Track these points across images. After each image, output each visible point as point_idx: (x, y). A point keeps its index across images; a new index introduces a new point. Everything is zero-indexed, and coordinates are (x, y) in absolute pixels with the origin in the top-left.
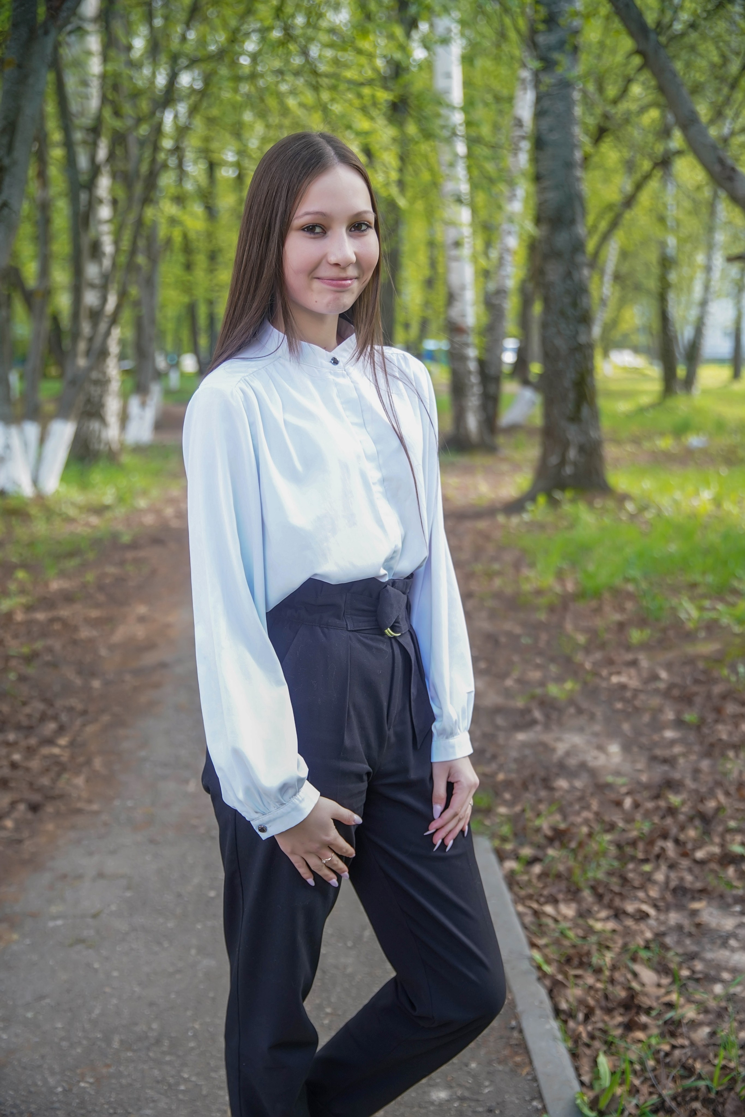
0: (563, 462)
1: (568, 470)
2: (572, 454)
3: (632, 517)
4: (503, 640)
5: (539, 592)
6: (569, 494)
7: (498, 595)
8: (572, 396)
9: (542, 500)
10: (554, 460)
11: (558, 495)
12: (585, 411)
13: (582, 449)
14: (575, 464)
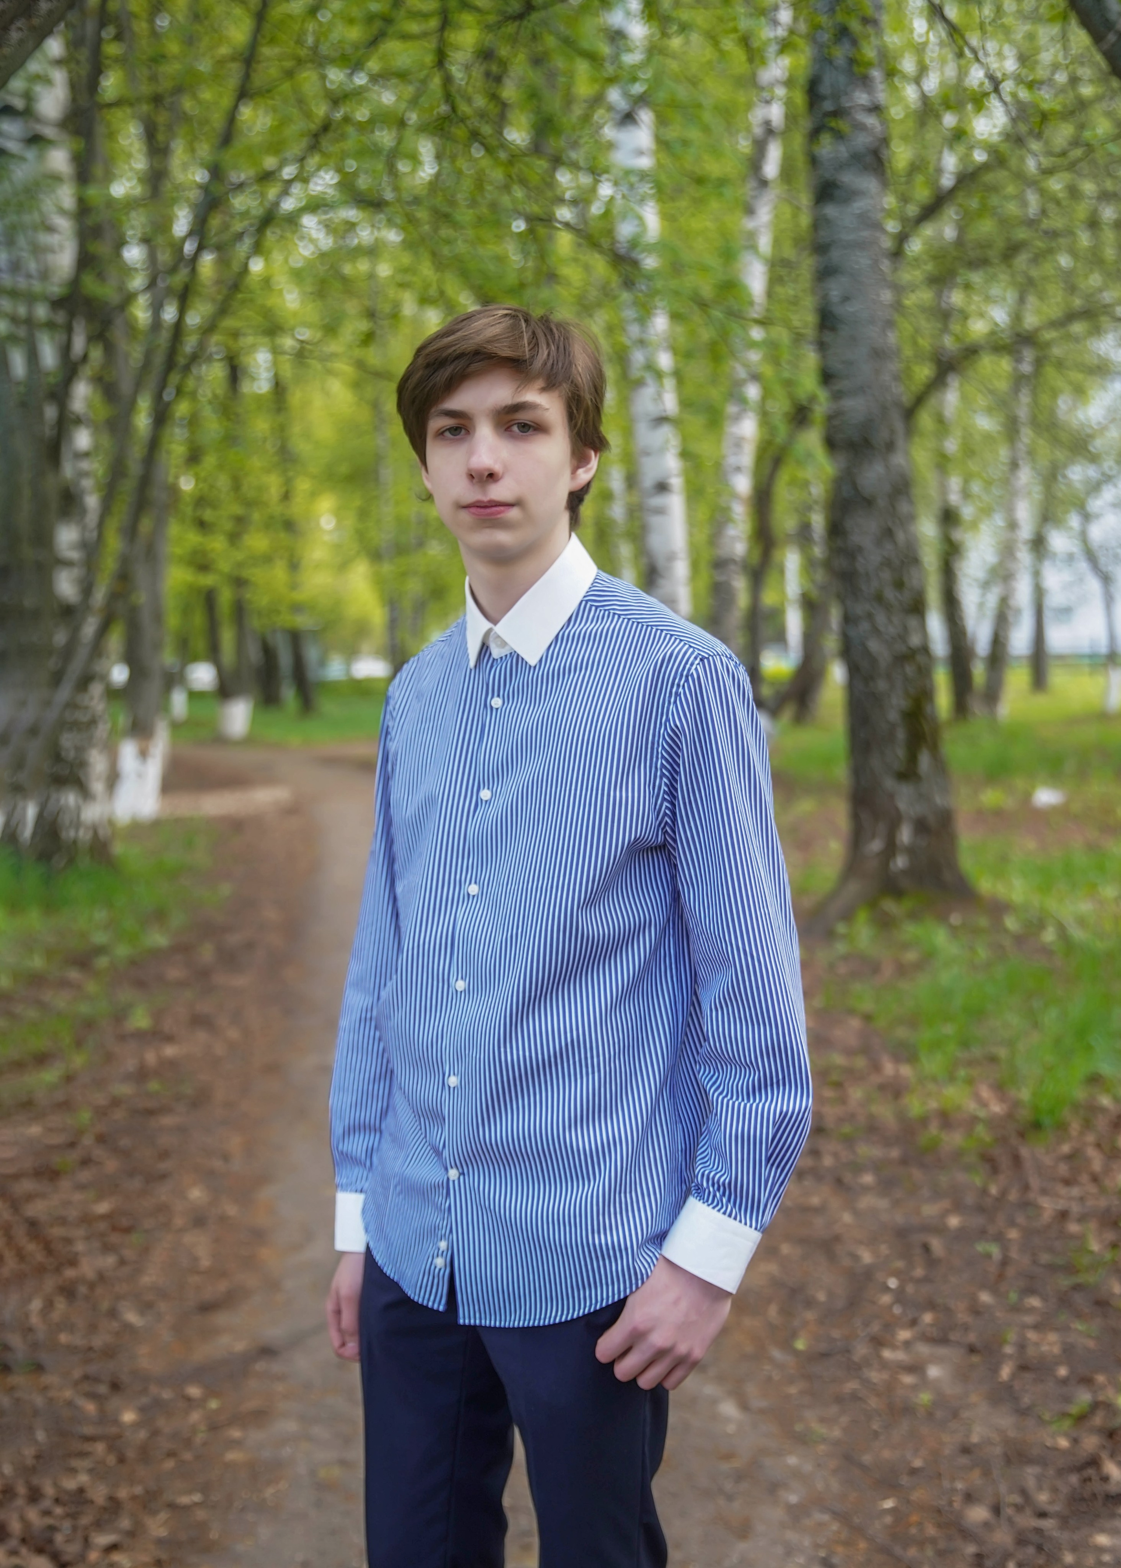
0: (891, 848)
1: (901, 862)
2: (905, 835)
3: (1019, 940)
4: (937, 1245)
5: (946, 1119)
6: (908, 904)
7: (873, 1129)
8: (901, 734)
9: (862, 917)
10: (876, 846)
11: (890, 905)
12: (924, 761)
13: (921, 826)
14: (911, 851)
